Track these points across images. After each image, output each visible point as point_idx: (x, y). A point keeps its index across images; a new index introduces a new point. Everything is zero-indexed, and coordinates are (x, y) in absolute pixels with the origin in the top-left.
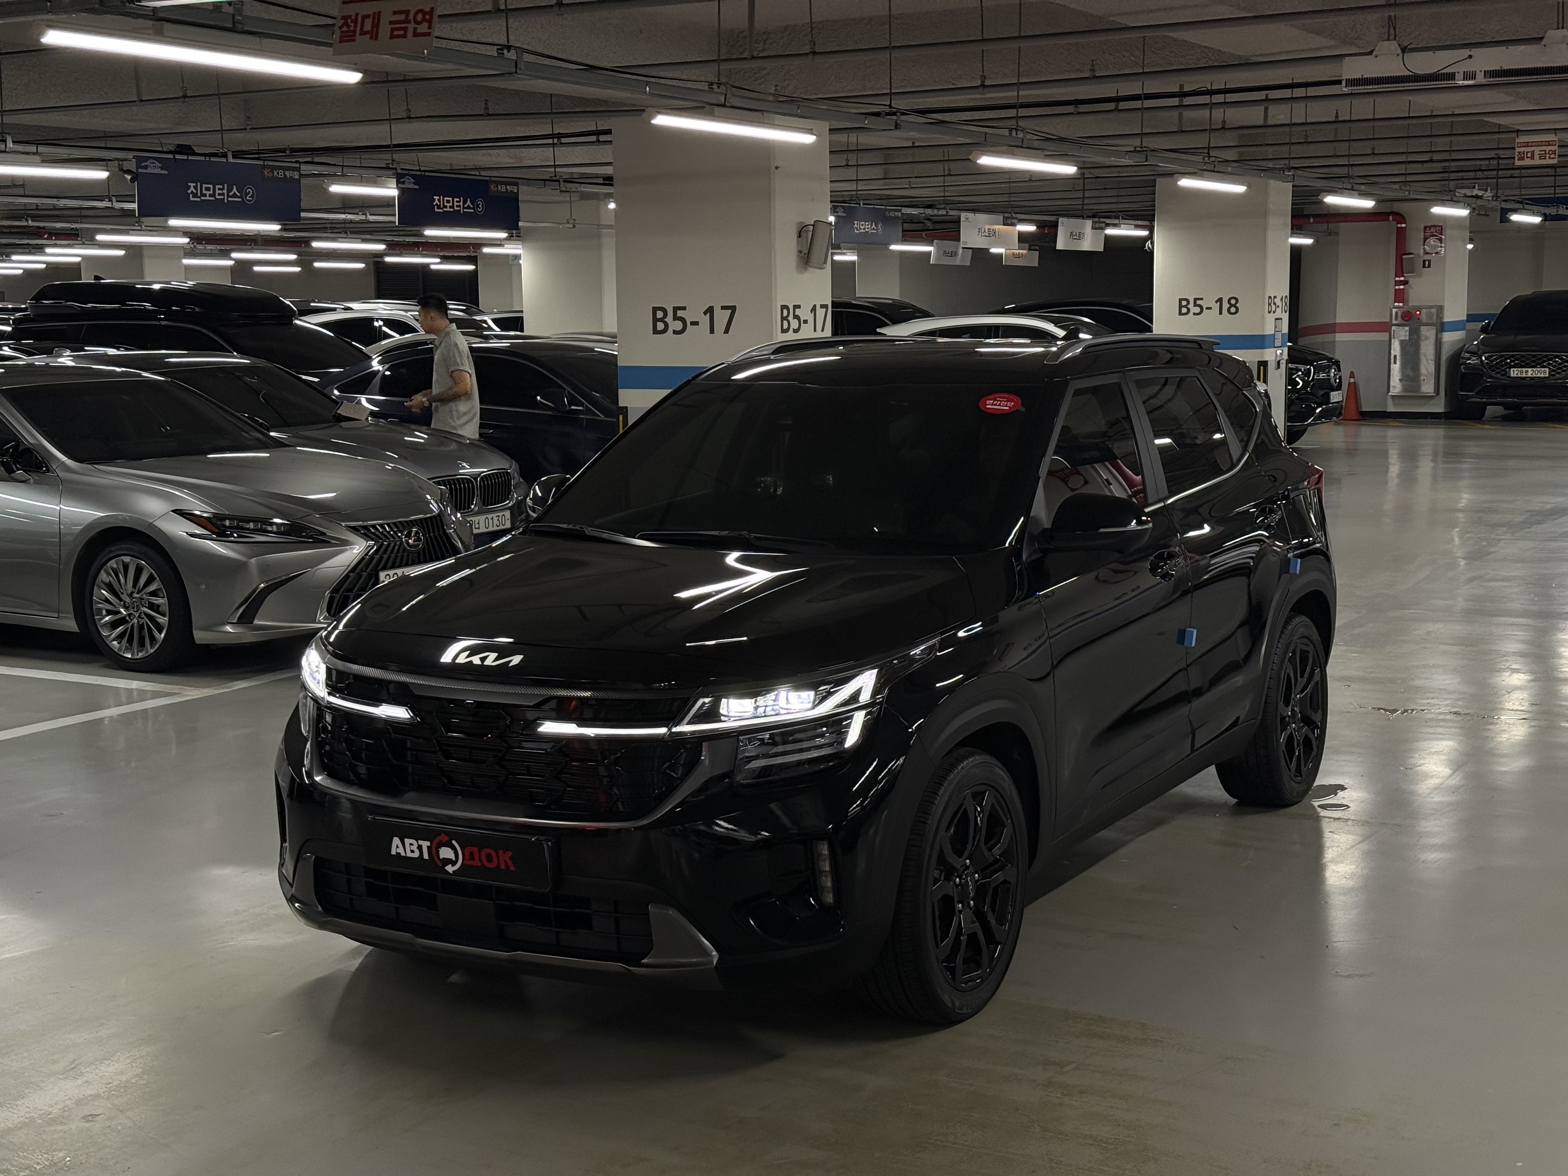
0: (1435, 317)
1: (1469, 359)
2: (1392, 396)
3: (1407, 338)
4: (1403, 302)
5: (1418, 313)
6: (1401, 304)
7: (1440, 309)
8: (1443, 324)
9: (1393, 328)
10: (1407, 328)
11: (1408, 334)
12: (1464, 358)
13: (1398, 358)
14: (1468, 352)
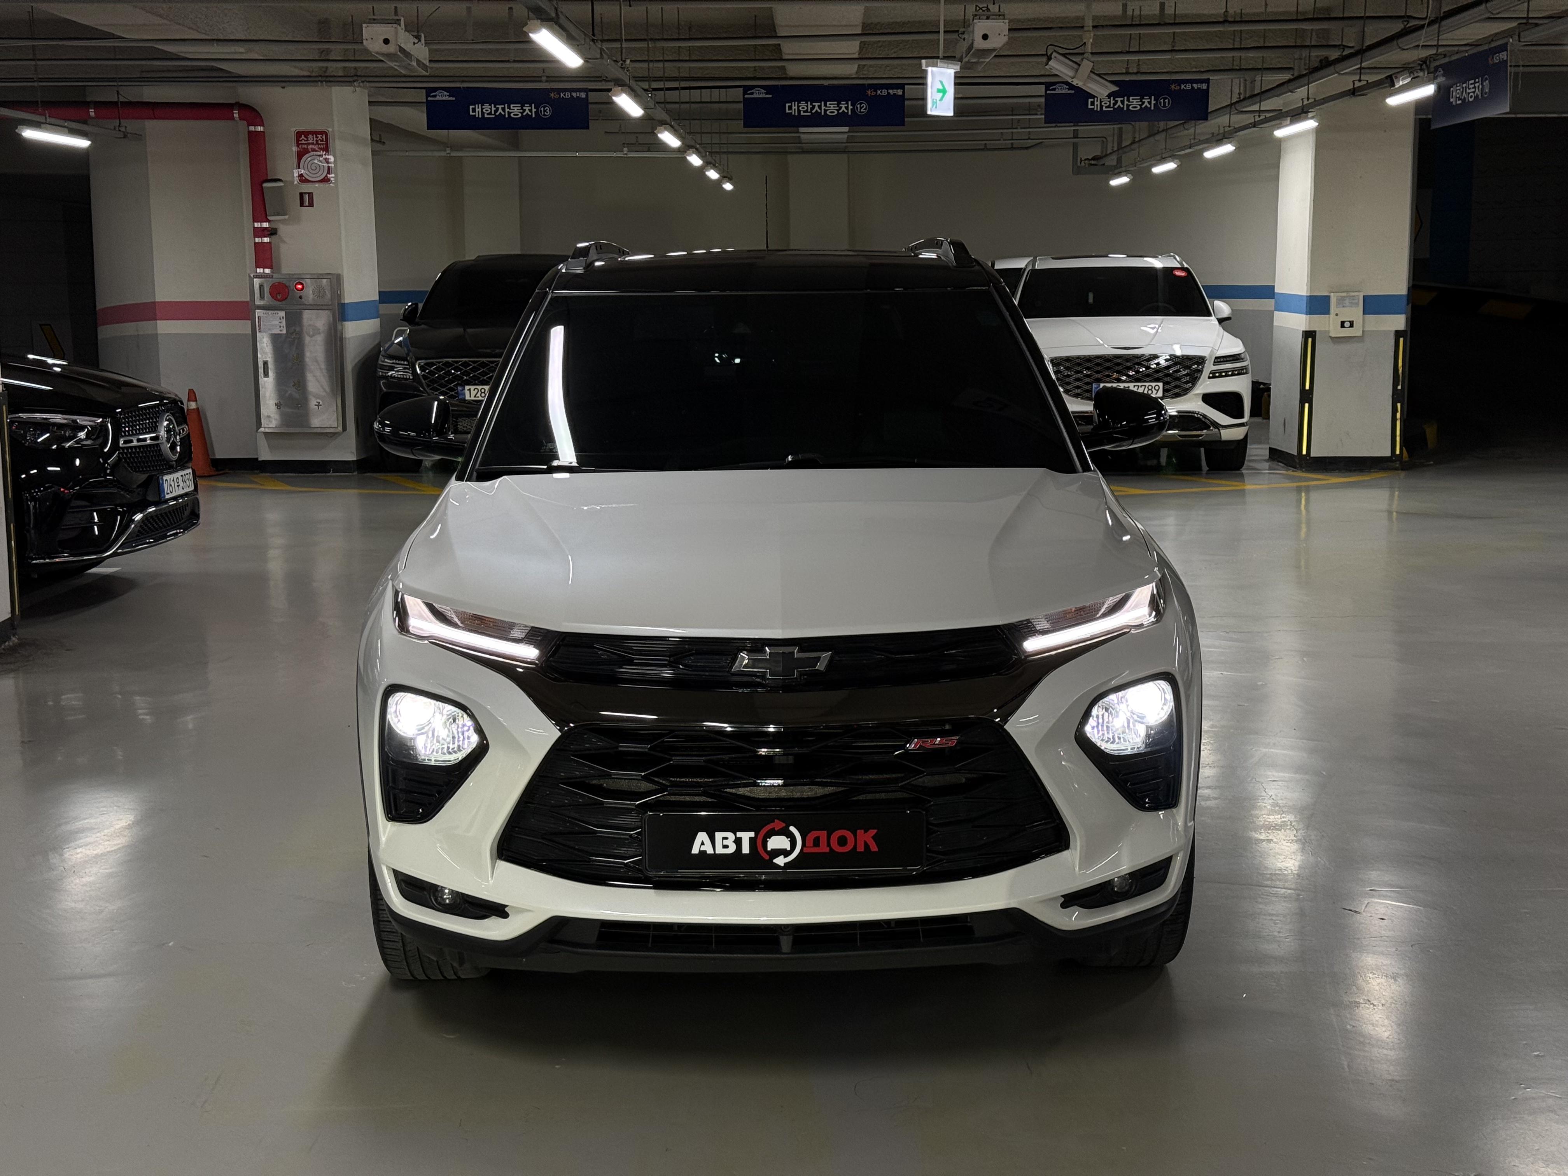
0: (328, 295)
1: (392, 368)
2: (266, 434)
3: (284, 332)
4: (271, 267)
5: (299, 286)
6: (267, 271)
7: (337, 280)
8: (342, 306)
9: (258, 313)
10: (282, 314)
11: (284, 321)
12: (383, 367)
13: (271, 366)
14: (391, 357)
